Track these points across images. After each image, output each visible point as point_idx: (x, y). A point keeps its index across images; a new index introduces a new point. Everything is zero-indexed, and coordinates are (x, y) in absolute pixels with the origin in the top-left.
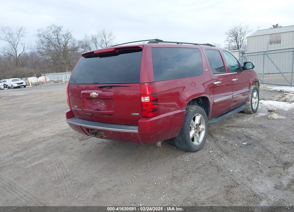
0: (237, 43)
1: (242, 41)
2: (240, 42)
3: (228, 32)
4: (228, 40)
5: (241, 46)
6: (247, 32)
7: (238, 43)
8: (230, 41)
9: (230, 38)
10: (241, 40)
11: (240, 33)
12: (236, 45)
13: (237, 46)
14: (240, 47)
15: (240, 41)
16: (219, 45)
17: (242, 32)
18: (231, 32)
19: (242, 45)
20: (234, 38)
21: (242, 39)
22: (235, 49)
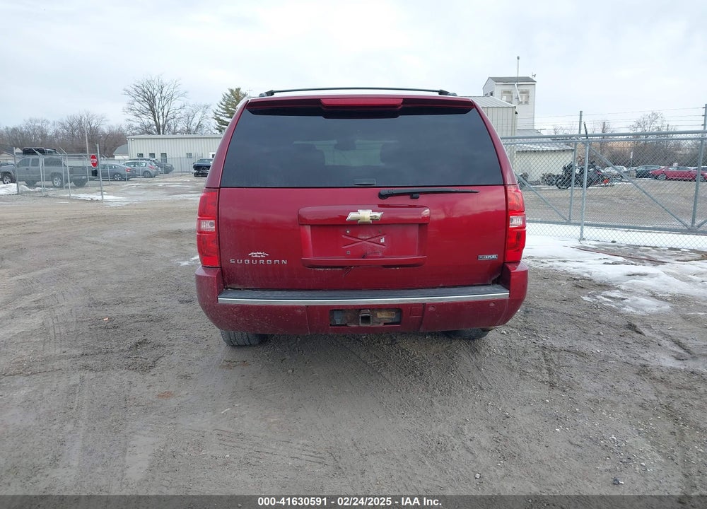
0: (155, 118)
1: (165, 114)
2: (161, 117)
3: (130, 89)
4: (132, 110)
5: (164, 126)
6: (174, 97)
7: (157, 119)
8: (137, 112)
9: (136, 104)
10: (163, 113)
11: (159, 95)
12: (152, 122)
13: (155, 127)
14: (161, 128)
15: (161, 114)
16: (102, 118)
17: (164, 93)
18: (139, 90)
19: (166, 127)
20: (148, 107)
21: (166, 111)
22: (149, 133)
